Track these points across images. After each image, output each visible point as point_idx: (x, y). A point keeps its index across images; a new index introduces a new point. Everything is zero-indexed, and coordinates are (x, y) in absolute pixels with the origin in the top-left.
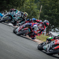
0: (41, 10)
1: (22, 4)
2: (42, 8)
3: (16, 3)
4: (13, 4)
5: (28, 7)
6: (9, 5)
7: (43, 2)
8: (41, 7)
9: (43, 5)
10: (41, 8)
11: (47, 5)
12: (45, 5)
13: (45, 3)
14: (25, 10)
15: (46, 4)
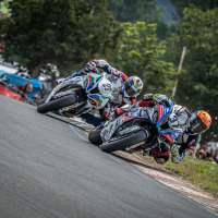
0: (183, 65)
1: (111, 44)
2: (186, 57)
3: (91, 36)
4: (78, 41)
5: (133, 52)
6: (64, 45)
7: (189, 36)
8: (184, 53)
9: (189, 47)
10: (183, 57)
11: (204, 45)
12: (197, 45)
13: (196, 38)
14: (124, 63)
15: (200, 41)
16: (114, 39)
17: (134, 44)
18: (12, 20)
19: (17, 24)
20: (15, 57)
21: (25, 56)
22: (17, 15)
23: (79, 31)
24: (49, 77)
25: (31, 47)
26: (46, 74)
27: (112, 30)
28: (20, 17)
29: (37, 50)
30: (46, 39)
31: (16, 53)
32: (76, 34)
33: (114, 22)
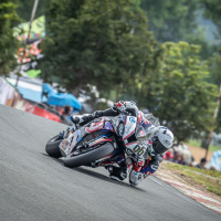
16: (155, 58)
17: (175, 64)
18: (51, 40)
19: (57, 44)
20: (54, 78)
21: (64, 77)
22: (56, 36)
23: (119, 51)
24: (89, 98)
25: (70, 68)
26: (86, 95)
27: (152, 50)
28: (59, 37)
29: (77, 71)
30: (86, 60)
31: (55, 74)
32: (115, 54)
33: (155, 42)
